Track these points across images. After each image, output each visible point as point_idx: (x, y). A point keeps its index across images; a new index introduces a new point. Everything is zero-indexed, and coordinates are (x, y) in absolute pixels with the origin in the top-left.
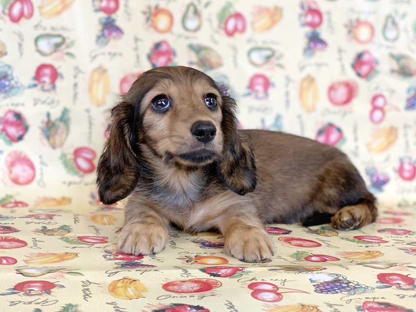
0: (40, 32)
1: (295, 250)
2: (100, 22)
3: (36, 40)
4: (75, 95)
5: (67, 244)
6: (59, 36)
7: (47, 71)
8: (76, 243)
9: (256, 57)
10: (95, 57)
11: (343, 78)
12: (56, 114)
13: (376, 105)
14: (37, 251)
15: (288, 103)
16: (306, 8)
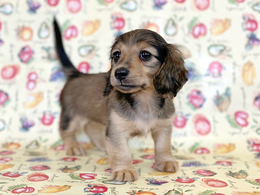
7: (84, 66)
9: (213, 51)
15: (234, 80)
16: (247, 19)
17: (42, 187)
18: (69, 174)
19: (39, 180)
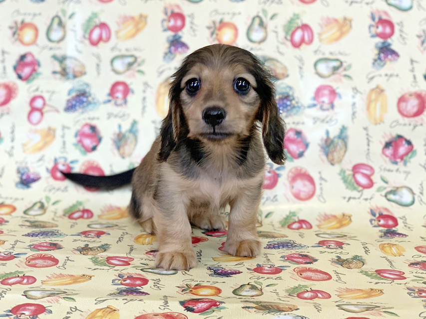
2: (168, 40)
4: (144, 108)
7: (120, 88)
9: (323, 68)
10: (162, 73)
11: (413, 90)
12: (126, 126)
15: (354, 114)
16: (377, 19)
17: (47, 277)
18: (90, 257)
19: (44, 266)
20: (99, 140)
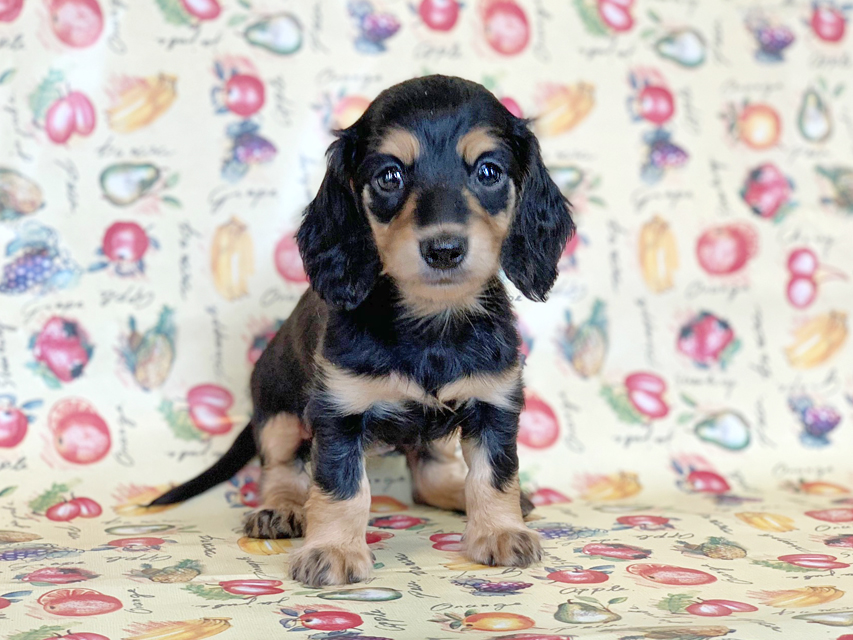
0: (109, 160)
1: (665, 592)
2: (228, 133)
3: (102, 178)
4: (185, 280)
5: (202, 600)
6: (148, 166)
7: (127, 236)
8: (218, 596)
10: (220, 202)
11: (723, 220)
12: (147, 320)
13: (798, 272)
14: (145, 619)
15: (616, 275)
16: (641, 84)
20: (88, 353)
